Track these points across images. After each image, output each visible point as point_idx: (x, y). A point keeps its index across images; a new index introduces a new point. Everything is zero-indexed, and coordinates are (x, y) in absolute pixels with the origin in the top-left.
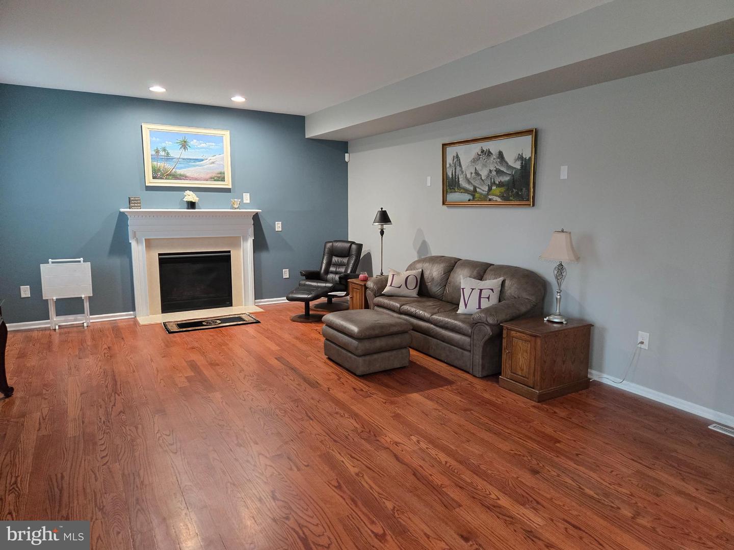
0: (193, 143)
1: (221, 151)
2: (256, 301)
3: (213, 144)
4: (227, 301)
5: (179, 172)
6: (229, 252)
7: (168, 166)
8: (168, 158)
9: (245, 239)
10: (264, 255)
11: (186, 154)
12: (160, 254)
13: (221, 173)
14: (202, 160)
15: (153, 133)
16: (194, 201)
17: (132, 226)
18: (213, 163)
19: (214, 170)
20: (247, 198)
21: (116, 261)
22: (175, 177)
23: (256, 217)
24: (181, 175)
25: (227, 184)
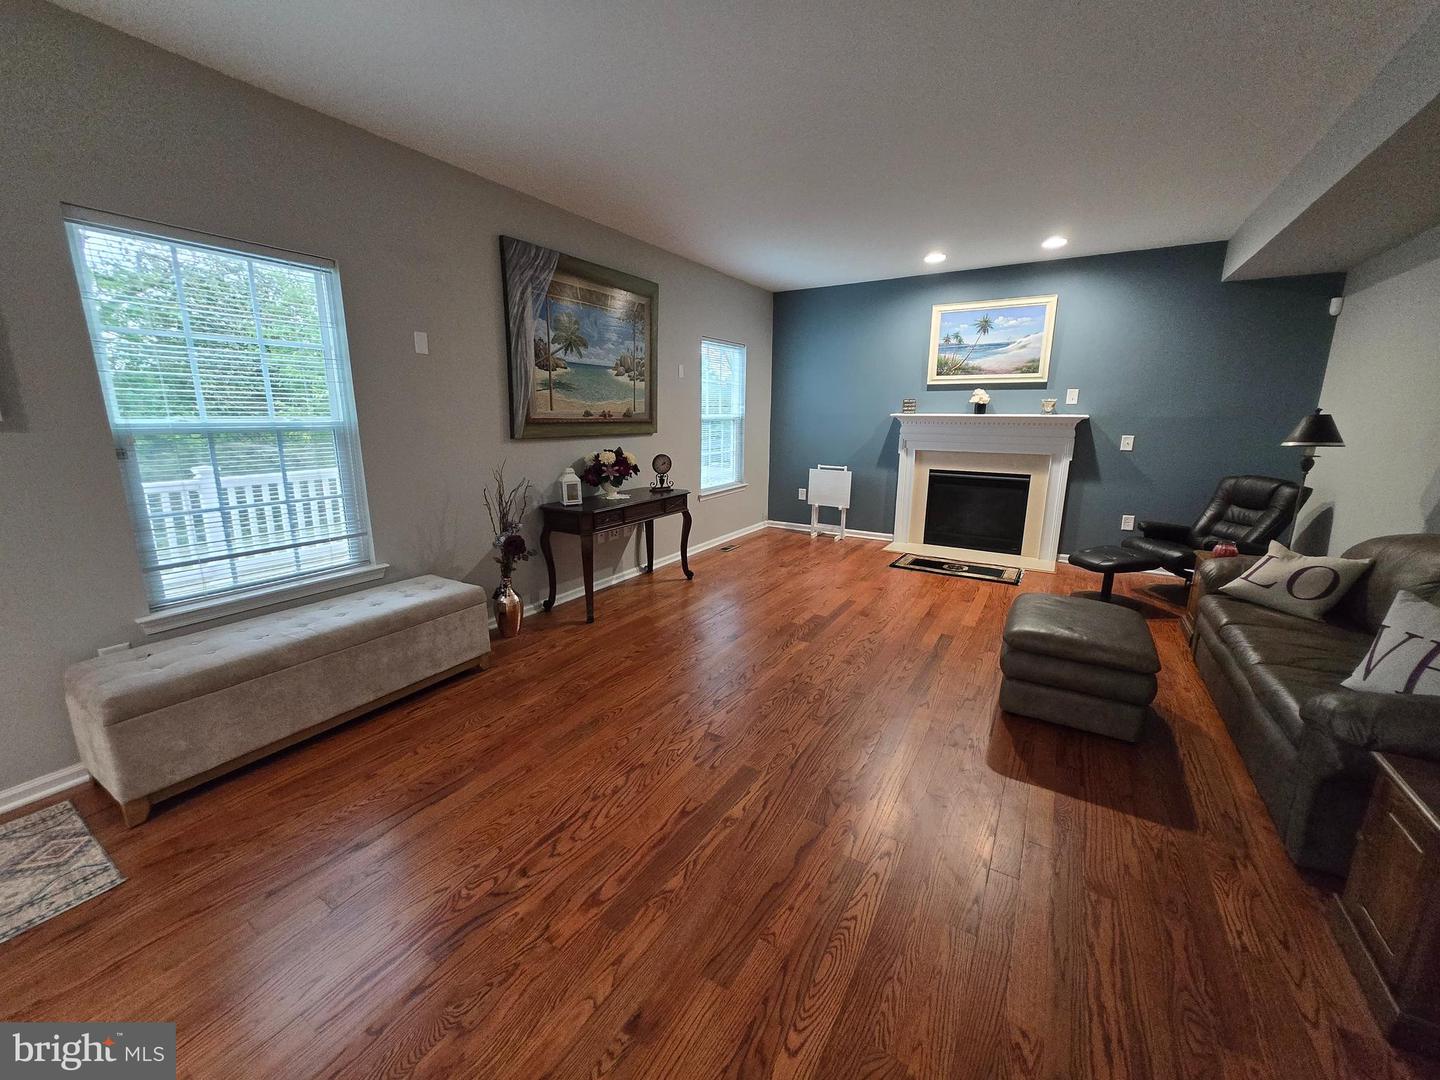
0: (999, 321)
1: (1041, 328)
2: (1062, 555)
3: (1029, 319)
4: (1013, 545)
5: (972, 363)
6: (1029, 476)
7: (959, 357)
8: (960, 346)
9: (1057, 459)
10: (1089, 489)
11: (985, 339)
12: (931, 471)
13: (1033, 361)
14: (1008, 344)
15: (944, 316)
16: (982, 403)
17: (904, 432)
18: (1024, 347)
19: (1026, 355)
20: (1072, 397)
21: (883, 474)
22: (966, 371)
23: (1083, 428)
24: (973, 368)
25: (1042, 376)
